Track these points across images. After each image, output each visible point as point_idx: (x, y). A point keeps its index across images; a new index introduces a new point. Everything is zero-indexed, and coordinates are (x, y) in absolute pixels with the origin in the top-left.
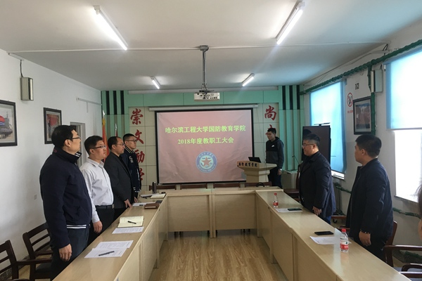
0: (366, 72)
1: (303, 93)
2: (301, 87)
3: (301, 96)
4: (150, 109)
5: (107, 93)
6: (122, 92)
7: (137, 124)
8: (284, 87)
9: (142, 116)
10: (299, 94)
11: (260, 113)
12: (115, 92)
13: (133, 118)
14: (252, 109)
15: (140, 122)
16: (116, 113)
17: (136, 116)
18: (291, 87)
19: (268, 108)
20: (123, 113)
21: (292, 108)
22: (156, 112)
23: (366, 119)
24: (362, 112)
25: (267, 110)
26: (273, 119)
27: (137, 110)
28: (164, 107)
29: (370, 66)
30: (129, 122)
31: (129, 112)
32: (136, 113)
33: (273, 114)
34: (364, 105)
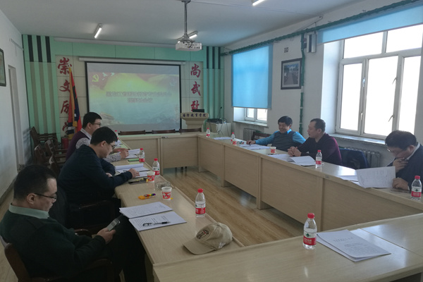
2: (222, 49)
3: (222, 58)
4: (80, 59)
6: (47, 39)
7: (65, 73)
8: (208, 48)
9: (70, 65)
10: (220, 55)
12: (39, 38)
13: (61, 67)
14: (180, 66)
15: (68, 72)
16: (40, 60)
17: (64, 66)
18: (214, 48)
19: (194, 66)
20: (49, 60)
21: (214, 67)
22: (86, 62)
23: (295, 77)
24: (290, 71)
25: (193, 68)
26: (198, 76)
27: (65, 59)
30: (56, 71)
31: (56, 60)
32: (64, 62)
34: (293, 65)
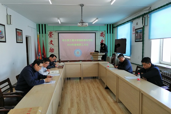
0: (141, 18)
1: (115, 27)
2: (114, 25)
3: (114, 29)
4: (56, 32)
5: (39, 25)
6: (45, 25)
8: (108, 25)
9: (53, 34)
10: (113, 28)
11: (98, 34)
12: (42, 25)
13: (50, 35)
14: (95, 33)
15: (52, 37)
16: (42, 33)
17: (51, 34)
18: (110, 25)
19: (101, 33)
20: (45, 33)
21: (110, 33)
22: (58, 33)
23: (140, 36)
24: (139, 34)
26: (103, 37)
28: (62, 31)
29: (143, 16)
30: (48, 37)
31: (48, 33)
32: (51, 33)
33: (103, 35)
34: (140, 31)
